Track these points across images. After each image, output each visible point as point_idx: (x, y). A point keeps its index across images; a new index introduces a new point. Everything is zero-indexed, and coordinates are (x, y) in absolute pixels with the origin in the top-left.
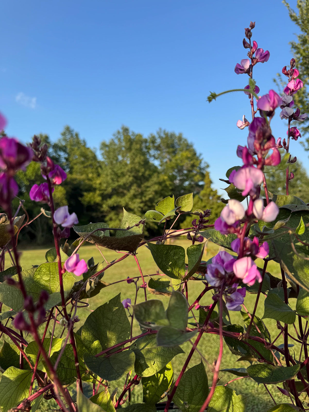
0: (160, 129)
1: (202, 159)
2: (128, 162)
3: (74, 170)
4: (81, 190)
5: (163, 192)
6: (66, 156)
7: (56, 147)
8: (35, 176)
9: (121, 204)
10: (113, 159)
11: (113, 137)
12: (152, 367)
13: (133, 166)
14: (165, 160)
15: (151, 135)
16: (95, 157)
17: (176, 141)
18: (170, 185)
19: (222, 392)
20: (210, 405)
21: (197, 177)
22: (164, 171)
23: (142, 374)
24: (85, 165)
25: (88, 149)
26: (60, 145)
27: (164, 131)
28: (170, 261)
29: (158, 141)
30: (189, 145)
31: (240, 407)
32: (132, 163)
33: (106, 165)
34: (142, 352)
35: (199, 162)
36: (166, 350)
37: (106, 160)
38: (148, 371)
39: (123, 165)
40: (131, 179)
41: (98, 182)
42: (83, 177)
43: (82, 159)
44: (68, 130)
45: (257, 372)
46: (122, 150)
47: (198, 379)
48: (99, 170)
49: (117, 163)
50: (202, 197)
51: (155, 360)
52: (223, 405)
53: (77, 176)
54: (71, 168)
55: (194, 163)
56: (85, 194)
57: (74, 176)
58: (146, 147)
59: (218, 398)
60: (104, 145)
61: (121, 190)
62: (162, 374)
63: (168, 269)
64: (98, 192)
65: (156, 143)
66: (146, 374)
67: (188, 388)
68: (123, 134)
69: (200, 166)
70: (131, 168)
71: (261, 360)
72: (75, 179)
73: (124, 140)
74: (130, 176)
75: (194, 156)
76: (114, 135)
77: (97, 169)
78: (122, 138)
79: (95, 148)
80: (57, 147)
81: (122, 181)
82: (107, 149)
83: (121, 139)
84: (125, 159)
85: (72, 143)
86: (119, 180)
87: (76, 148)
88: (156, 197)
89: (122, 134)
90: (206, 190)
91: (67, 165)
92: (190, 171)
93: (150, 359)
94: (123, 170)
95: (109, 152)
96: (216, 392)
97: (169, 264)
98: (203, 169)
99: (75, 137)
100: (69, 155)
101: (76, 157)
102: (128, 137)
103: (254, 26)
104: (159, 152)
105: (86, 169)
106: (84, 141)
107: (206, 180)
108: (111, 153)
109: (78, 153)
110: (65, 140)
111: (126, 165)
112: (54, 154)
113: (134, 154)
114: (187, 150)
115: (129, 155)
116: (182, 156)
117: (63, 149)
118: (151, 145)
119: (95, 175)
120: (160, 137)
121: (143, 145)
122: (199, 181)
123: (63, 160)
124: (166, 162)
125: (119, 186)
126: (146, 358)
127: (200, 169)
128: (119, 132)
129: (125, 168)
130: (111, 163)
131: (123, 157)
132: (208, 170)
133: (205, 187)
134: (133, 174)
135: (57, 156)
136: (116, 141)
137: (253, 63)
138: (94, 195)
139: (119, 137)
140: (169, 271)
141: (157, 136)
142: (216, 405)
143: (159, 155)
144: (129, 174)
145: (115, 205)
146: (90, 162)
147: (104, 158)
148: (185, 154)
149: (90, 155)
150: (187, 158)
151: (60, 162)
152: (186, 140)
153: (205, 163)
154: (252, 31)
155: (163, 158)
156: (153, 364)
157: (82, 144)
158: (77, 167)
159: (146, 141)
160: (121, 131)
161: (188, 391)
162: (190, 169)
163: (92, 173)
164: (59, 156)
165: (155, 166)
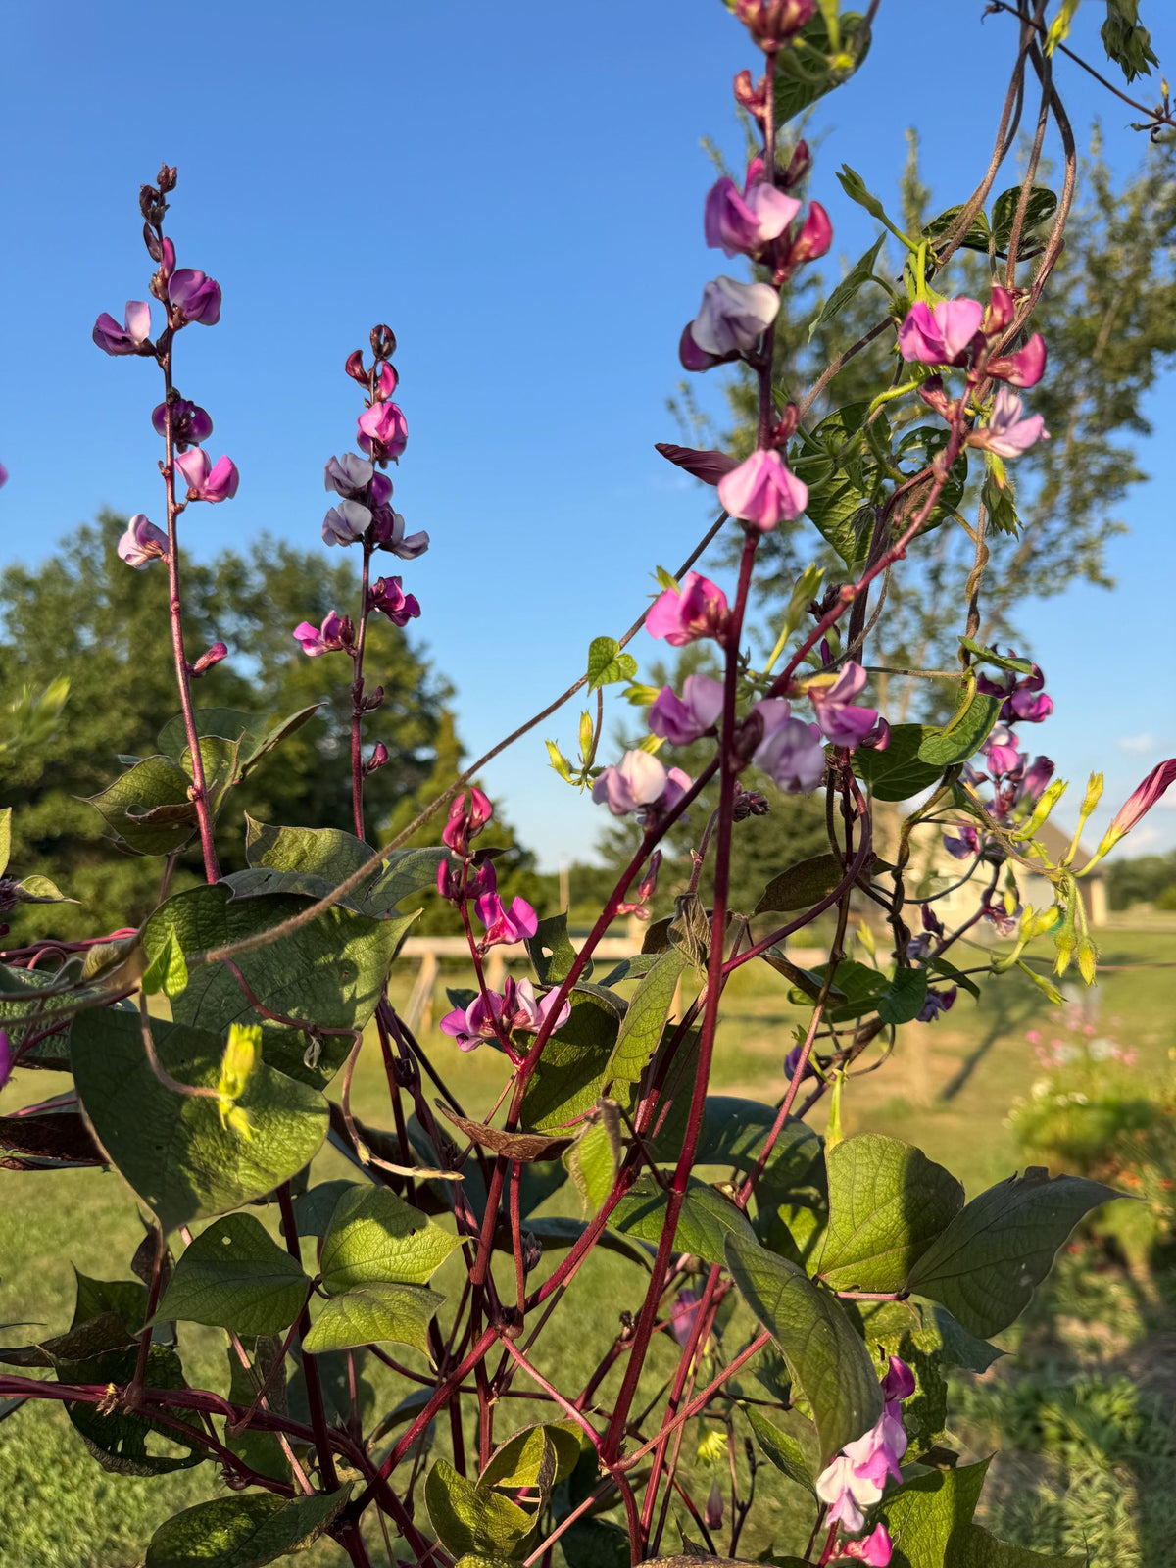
0: (266, 536)
1: (430, 664)
2: (124, 655)
5: (269, 783)
9: (82, 827)
10: (56, 638)
11: (61, 553)
13: (140, 672)
14: (283, 658)
15: (228, 554)
17: (329, 586)
18: (302, 756)
21: (410, 731)
22: (279, 703)
27: (282, 548)
29: (257, 581)
32: (140, 659)
33: (20, 664)
35: (417, 672)
37: (24, 644)
39: (98, 668)
40: (131, 724)
46: (98, 606)
49: (70, 658)
55: (399, 675)
58: (205, 603)
60: (17, 582)
61: (85, 770)
65: (244, 586)
68: (103, 544)
69: (421, 688)
70: (135, 681)
73: (105, 566)
74: (125, 714)
75: (398, 650)
78: (99, 558)
81: (92, 732)
82: (30, 597)
83: (92, 562)
84: (111, 643)
86: (79, 727)
88: (239, 802)
89: (97, 542)
90: (440, 781)
94: (97, 688)
95: (37, 610)
98: (434, 700)
104: (258, 625)
107: (443, 744)
108: (50, 617)
111: (113, 665)
113: (148, 624)
115: (126, 626)
118: (226, 594)
120: (263, 566)
121: (193, 592)
122: (418, 745)
124: (287, 666)
125: (79, 754)
127: (423, 699)
128: (85, 535)
129: (104, 681)
130: (47, 655)
131: (100, 632)
132: (452, 705)
133: (440, 767)
134: (142, 705)
136: (73, 569)
139: (87, 551)
141: (250, 562)
143: (257, 634)
144: (123, 704)
145: (57, 832)
147: (12, 632)
150: (374, 655)
153: (441, 678)
155: (275, 648)
159: (202, 577)
160: (96, 528)
165: (236, 678)
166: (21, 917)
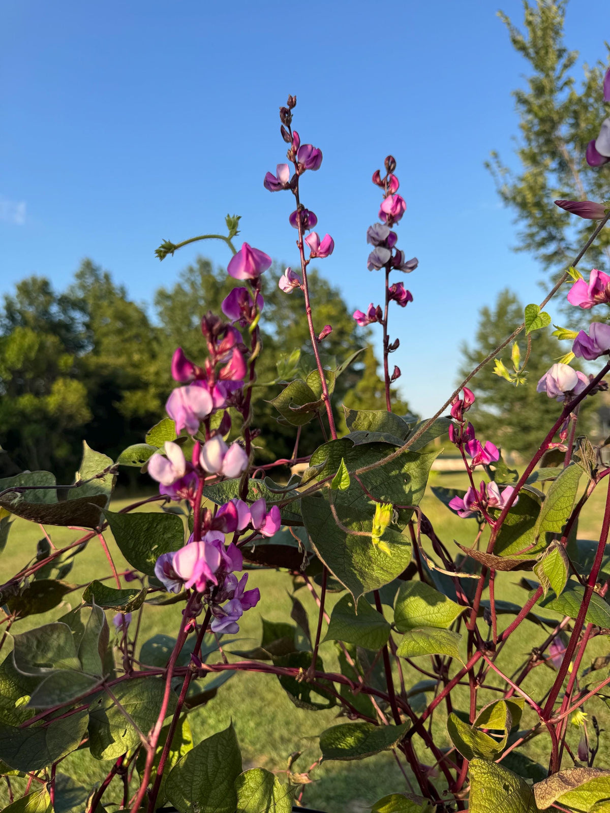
3: (102, 348)
4: (119, 387)
6: (86, 319)
7: (66, 302)
8: (24, 363)
10: (182, 322)
11: (180, 280)
14: (287, 323)
16: (144, 321)
22: (286, 346)
24: (127, 336)
25: (131, 303)
26: (72, 297)
30: (332, 292)
33: (167, 337)
35: (351, 325)
37: (168, 326)
41: (152, 369)
42: (122, 360)
43: (119, 325)
44: (89, 268)
46: (199, 305)
48: (155, 346)
49: (189, 331)
50: (360, 394)
53: (110, 360)
54: (97, 344)
55: (342, 328)
56: (127, 394)
57: (104, 359)
60: (162, 296)
64: (152, 390)
65: (267, 288)
68: (201, 274)
69: (355, 333)
72: (105, 366)
73: (201, 284)
75: (343, 314)
76: (182, 275)
77: (149, 343)
78: (199, 280)
79: (144, 303)
80: (68, 302)
82: (169, 303)
83: (196, 283)
85: (98, 294)
87: (105, 303)
89: (197, 273)
90: (368, 380)
91: (89, 337)
92: (335, 344)
95: (172, 310)
98: (362, 338)
99: (103, 281)
100: (92, 317)
101: (107, 321)
102: (211, 280)
104: (274, 308)
105: (128, 345)
106: (123, 291)
107: (368, 361)
108: (178, 312)
109: (109, 312)
110: (83, 287)
112: (62, 317)
114: (328, 301)
116: (320, 313)
117: (80, 305)
119: (146, 357)
120: (275, 278)
122: (356, 362)
123: (80, 329)
124: (289, 327)
127: (356, 338)
128: (191, 270)
130: (178, 331)
131: (202, 318)
132: (371, 340)
133: (367, 373)
135: (68, 321)
136: (187, 288)
138: (145, 396)
139: (192, 278)
141: (269, 277)
143: (274, 312)
146: (134, 331)
147: (162, 320)
148: (325, 309)
149: (134, 316)
150: (330, 318)
151: (75, 332)
152: (325, 283)
155: (283, 318)
157: (117, 296)
158: (109, 341)
160: (196, 266)
162: (336, 338)
163: (141, 351)
164: (72, 319)
165: (266, 335)
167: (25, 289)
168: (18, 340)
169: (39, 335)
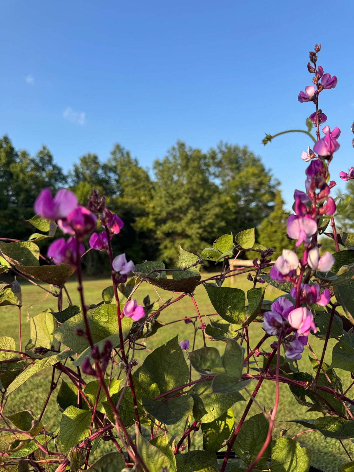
0: (221, 142)
1: (272, 175)
2: (185, 182)
3: (125, 193)
4: (133, 215)
5: (225, 215)
6: (117, 177)
7: (105, 168)
8: (84, 201)
9: (176, 229)
10: (168, 179)
11: (167, 154)
12: (211, 413)
13: (189, 186)
14: (227, 178)
15: (211, 149)
16: (147, 178)
17: (240, 155)
18: (234, 207)
19: (285, 443)
20: (273, 456)
21: (267, 197)
22: (227, 191)
23: (201, 419)
24: (137, 187)
25: (140, 168)
26: (110, 165)
27: (226, 145)
28: (229, 304)
29: (219, 156)
30: (256, 159)
31: (304, 460)
32: (189, 182)
33: (160, 186)
34: (201, 397)
35: (268, 179)
36: (226, 396)
37: (160, 181)
38: (207, 416)
39: (179, 186)
40: (188, 201)
41: (151, 205)
42: (135, 200)
43: (134, 180)
44: (118, 148)
45: (326, 425)
46: (178, 168)
47: (260, 428)
48: (153, 192)
49: (171, 184)
50: (271, 221)
51: (214, 405)
52: (287, 457)
53: (129, 200)
54: (122, 191)
55: (262, 181)
56: (137, 219)
57: (125, 200)
58: (205, 164)
59: (282, 449)
60: (157, 164)
61: (177, 214)
62: (223, 421)
63: (227, 313)
64: (151, 217)
65: (217, 158)
66: (205, 420)
67: (249, 437)
68: (179, 151)
69: (269, 183)
70: (188, 189)
71: (331, 412)
72: (127, 203)
73: (179, 157)
74: (186, 198)
75: (262, 172)
76: (168, 152)
77: (150, 190)
78: (178, 154)
79: (147, 168)
80: (107, 168)
81: (178, 204)
82: (161, 168)
83: (176, 156)
84: (181, 179)
85: (123, 163)
86: (174, 202)
87: (127, 168)
88: (217, 221)
89: (177, 151)
90: (277, 212)
91: (118, 187)
92: (257, 190)
93: (208, 405)
94: (178, 191)
95: (163, 171)
96: (280, 443)
97: (228, 308)
98: (274, 187)
99: (125, 156)
100: (120, 176)
101: (128, 179)
102: (184, 154)
103: (320, 50)
104: (220, 169)
105: (138, 192)
106: (136, 161)
107: (277, 201)
108: (166, 173)
109: (129, 173)
110: (115, 159)
111: (182, 185)
112: (104, 176)
113: (191, 172)
114: (253, 165)
115: (185, 173)
116: (247, 172)
117: (113, 169)
118: (211, 161)
119: (148, 198)
120: (221, 151)
121: (202, 161)
122: (269, 201)
123: (114, 182)
124: (229, 181)
125: (175, 210)
126: (205, 404)
127: (270, 187)
128: (174, 149)
129: (180, 189)
130: (166, 183)
131: (179, 176)
132: (280, 188)
133: (276, 208)
134: (190, 195)
135: (107, 178)
136: (171, 159)
137: (319, 89)
138: (147, 220)
139: (174, 153)
140: (228, 315)
141: (217, 151)
142: (279, 457)
143: (220, 172)
144: (185, 195)
145: (170, 231)
146: (142, 184)
147: (157, 178)
148: (251, 170)
149: (142, 175)
150: (254, 175)
151: (111, 184)
152: (251, 154)
153: (276, 179)
154: (317, 54)
155: (225, 175)
156: (212, 411)
157: (133, 164)
158: (129, 190)
159: (205, 157)
160: (176, 146)
161: (249, 440)
162: (257, 187)
163: (145, 195)
164: (109, 177)
165: (215, 185)
166: (163, 254)
167: (84, 161)
168: (81, 189)
169: (92, 186)
